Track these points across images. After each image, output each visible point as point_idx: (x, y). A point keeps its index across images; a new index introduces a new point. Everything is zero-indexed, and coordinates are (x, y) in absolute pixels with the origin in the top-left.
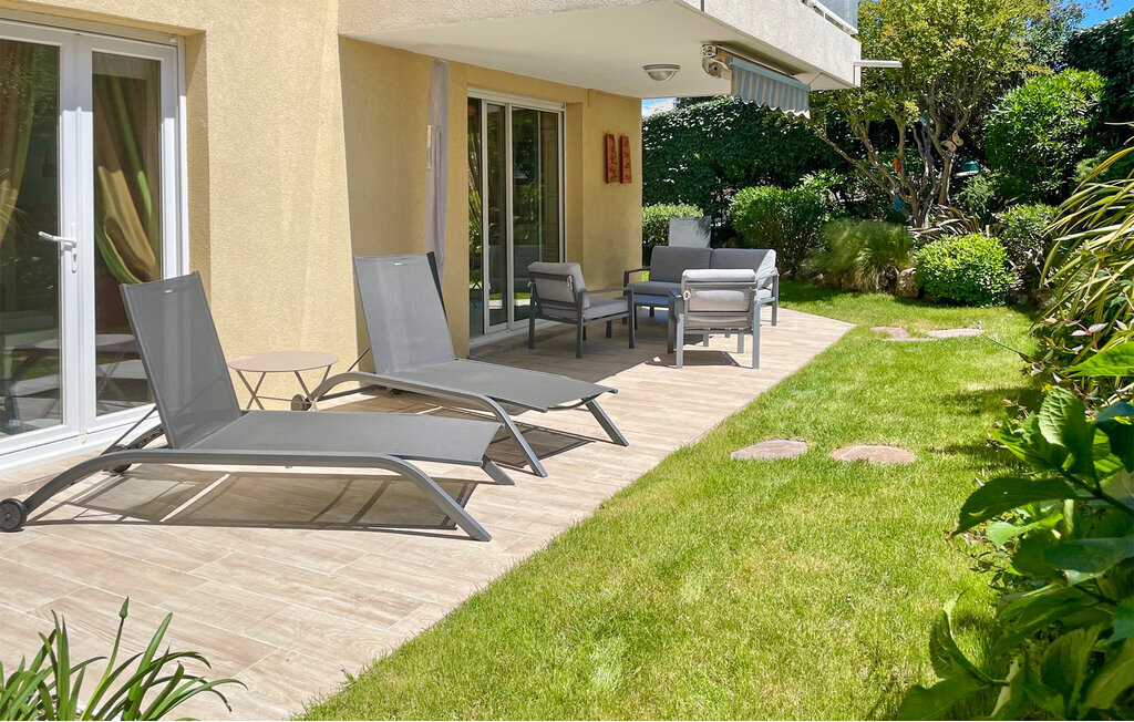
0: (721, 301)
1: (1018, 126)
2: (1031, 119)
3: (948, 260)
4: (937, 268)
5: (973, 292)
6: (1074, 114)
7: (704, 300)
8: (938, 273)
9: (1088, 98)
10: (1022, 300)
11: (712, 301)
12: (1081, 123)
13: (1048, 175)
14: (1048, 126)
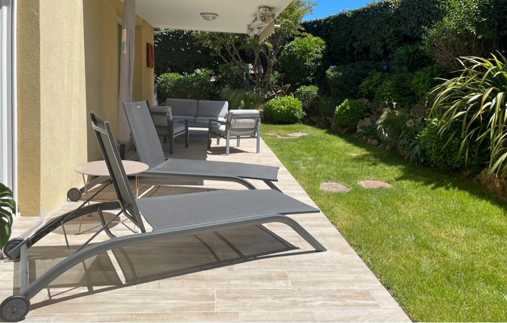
0: (246, 124)
1: (299, 56)
2: (304, 53)
3: (282, 107)
4: (278, 109)
5: (292, 119)
6: (317, 53)
7: (239, 124)
8: (279, 111)
9: (321, 47)
10: (307, 121)
11: (243, 124)
12: (320, 56)
13: (309, 75)
14: (310, 57)
